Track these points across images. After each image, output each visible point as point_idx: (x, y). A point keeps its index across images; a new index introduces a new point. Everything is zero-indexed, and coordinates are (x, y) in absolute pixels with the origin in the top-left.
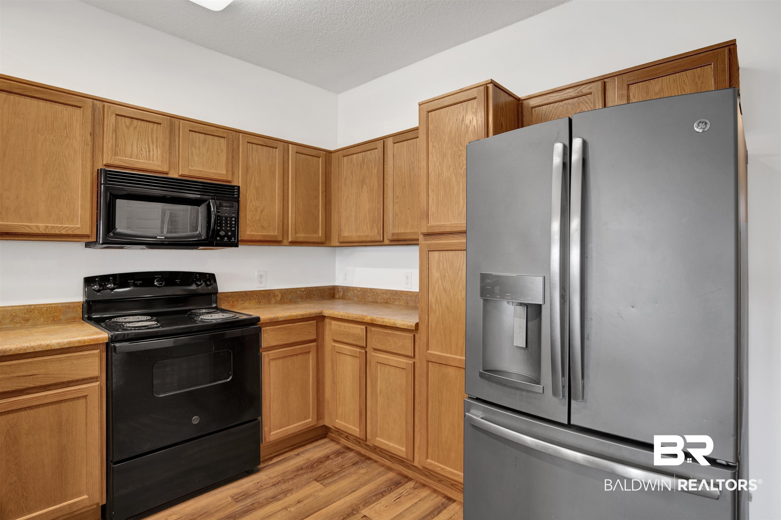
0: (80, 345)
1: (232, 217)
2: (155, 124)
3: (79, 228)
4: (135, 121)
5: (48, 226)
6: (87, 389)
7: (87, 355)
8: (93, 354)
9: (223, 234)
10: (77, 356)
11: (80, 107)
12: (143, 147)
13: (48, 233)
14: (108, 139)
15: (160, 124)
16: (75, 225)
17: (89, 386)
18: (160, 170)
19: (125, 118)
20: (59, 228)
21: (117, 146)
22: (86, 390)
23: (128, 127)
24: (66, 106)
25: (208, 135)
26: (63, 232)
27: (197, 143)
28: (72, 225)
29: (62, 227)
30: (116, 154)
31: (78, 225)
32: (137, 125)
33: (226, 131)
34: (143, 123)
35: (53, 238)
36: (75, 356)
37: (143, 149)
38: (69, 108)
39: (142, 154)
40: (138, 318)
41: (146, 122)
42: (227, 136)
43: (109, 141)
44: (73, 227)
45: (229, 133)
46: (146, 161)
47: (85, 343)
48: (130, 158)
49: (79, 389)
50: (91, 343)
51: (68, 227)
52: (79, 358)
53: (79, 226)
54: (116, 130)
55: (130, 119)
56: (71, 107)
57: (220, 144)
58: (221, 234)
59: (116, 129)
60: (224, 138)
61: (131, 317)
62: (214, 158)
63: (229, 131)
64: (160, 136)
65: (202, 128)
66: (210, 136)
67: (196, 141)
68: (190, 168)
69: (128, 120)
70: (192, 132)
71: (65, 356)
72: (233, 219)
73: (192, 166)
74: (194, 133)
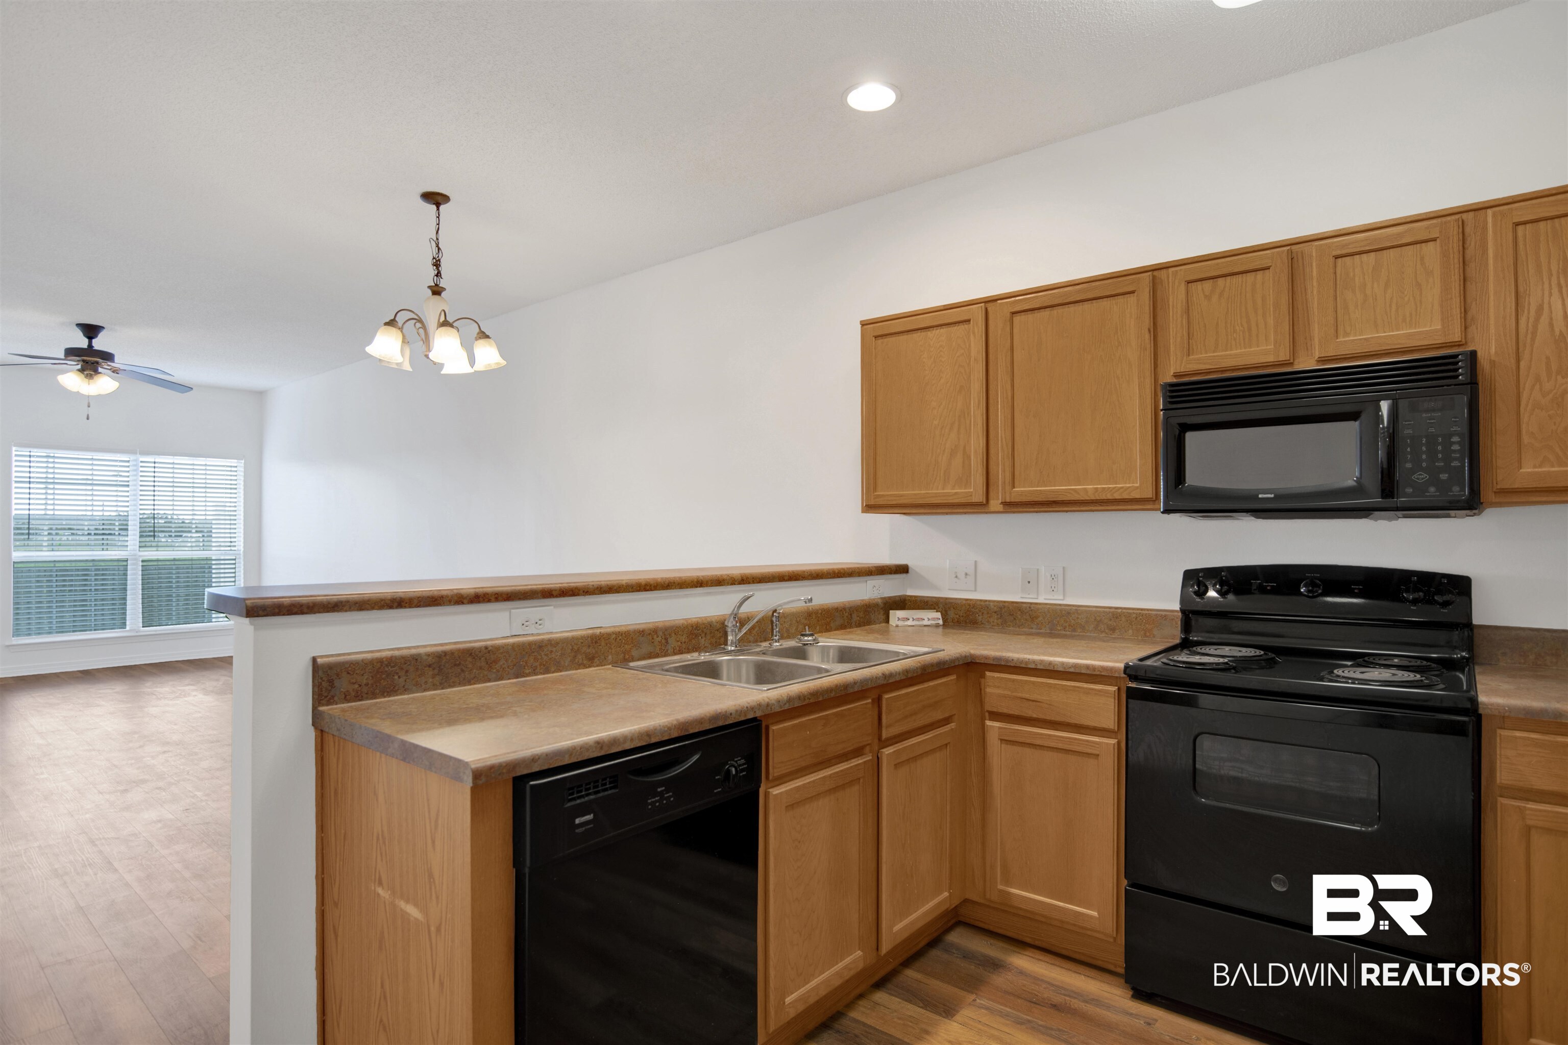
0: (1088, 672)
1: (1451, 435)
2: (1258, 272)
3: (1137, 488)
4: (1221, 281)
5: (1097, 488)
6: (1098, 744)
7: (1100, 691)
8: (1107, 692)
9: (1423, 479)
10: (1086, 688)
11: (1133, 292)
12: (1238, 324)
13: (1098, 498)
14: (1175, 330)
15: (1268, 268)
16: (1133, 483)
17: (1101, 741)
18: (1272, 360)
19: (1203, 282)
20: (1111, 491)
21: (1191, 337)
22: (1098, 746)
23: (1208, 298)
24: (1116, 297)
25: (1385, 251)
26: (1117, 496)
27: (1357, 279)
28: (1129, 484)
29: (1116, 487)
30: (1191, 352)
31: (1137, 483)
32: (1225, 287)
33: (1439, 220)
34: (1235, 279)
35: (1107, 506)
36: (1084, 688)
37: (1237, 328)
38: (1120, 299)
39: (1235, 339)
40: (1240, 651)
41: (1241, 275)
42: (1440, 232)
43: (1176, 334)
44: (1130, 487)
45: (1450, 222)
46: (1243, 350)
47: (1095, 671)
48: (1214, 352)
49: (1087, 741)
50: (1103, 674)
51: (1122, 488)
52: (1088, 692)
53: (1138, 485)
54: (1188, 310)
55: (1212, 280)
56: (1122, 296)
57: (1422, 259)
58: (1418, 479)
59: (1188, 307)
60: (1434, 240)
61: (1227, 648)
62: (1406, 299)
63: (1449, 218)
64: (1269, 292)
65: (1367, 240)
66: (1391, 250)
67: (1354, 275)
68: (1341, 339)
69: (1208, 285)
70: (1344, 259)
71: (1073, 685)
72: (1455, 439)
73: (1347, 334)
74: (1348, 258)
